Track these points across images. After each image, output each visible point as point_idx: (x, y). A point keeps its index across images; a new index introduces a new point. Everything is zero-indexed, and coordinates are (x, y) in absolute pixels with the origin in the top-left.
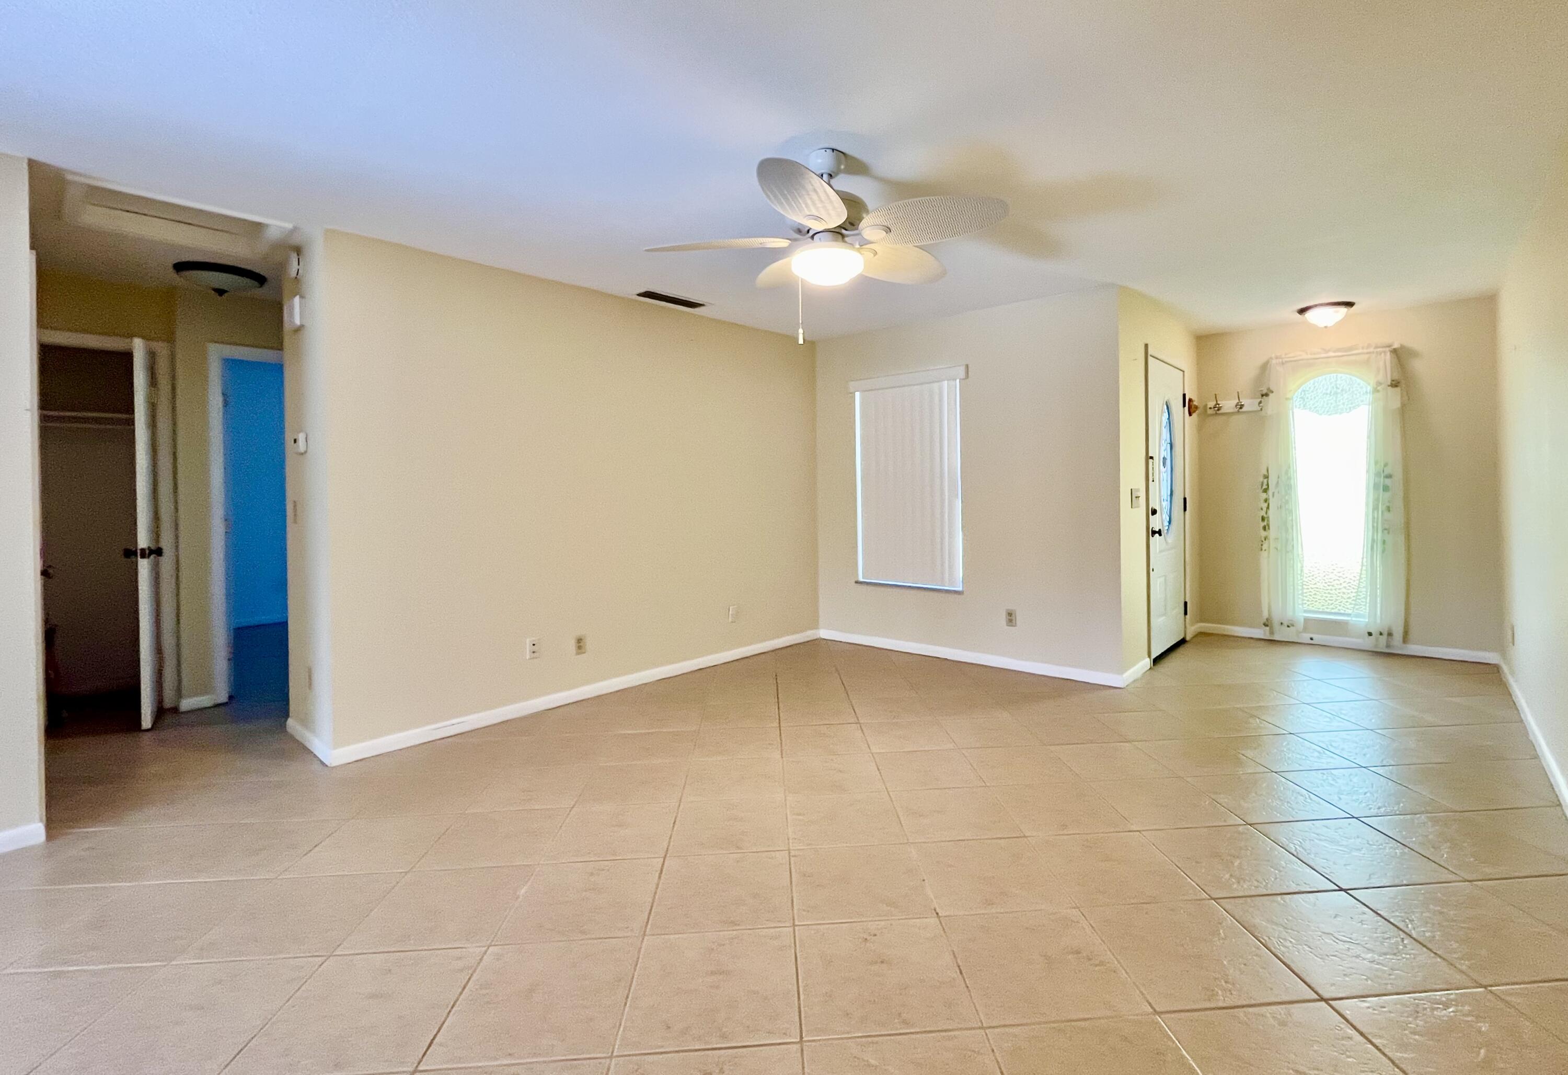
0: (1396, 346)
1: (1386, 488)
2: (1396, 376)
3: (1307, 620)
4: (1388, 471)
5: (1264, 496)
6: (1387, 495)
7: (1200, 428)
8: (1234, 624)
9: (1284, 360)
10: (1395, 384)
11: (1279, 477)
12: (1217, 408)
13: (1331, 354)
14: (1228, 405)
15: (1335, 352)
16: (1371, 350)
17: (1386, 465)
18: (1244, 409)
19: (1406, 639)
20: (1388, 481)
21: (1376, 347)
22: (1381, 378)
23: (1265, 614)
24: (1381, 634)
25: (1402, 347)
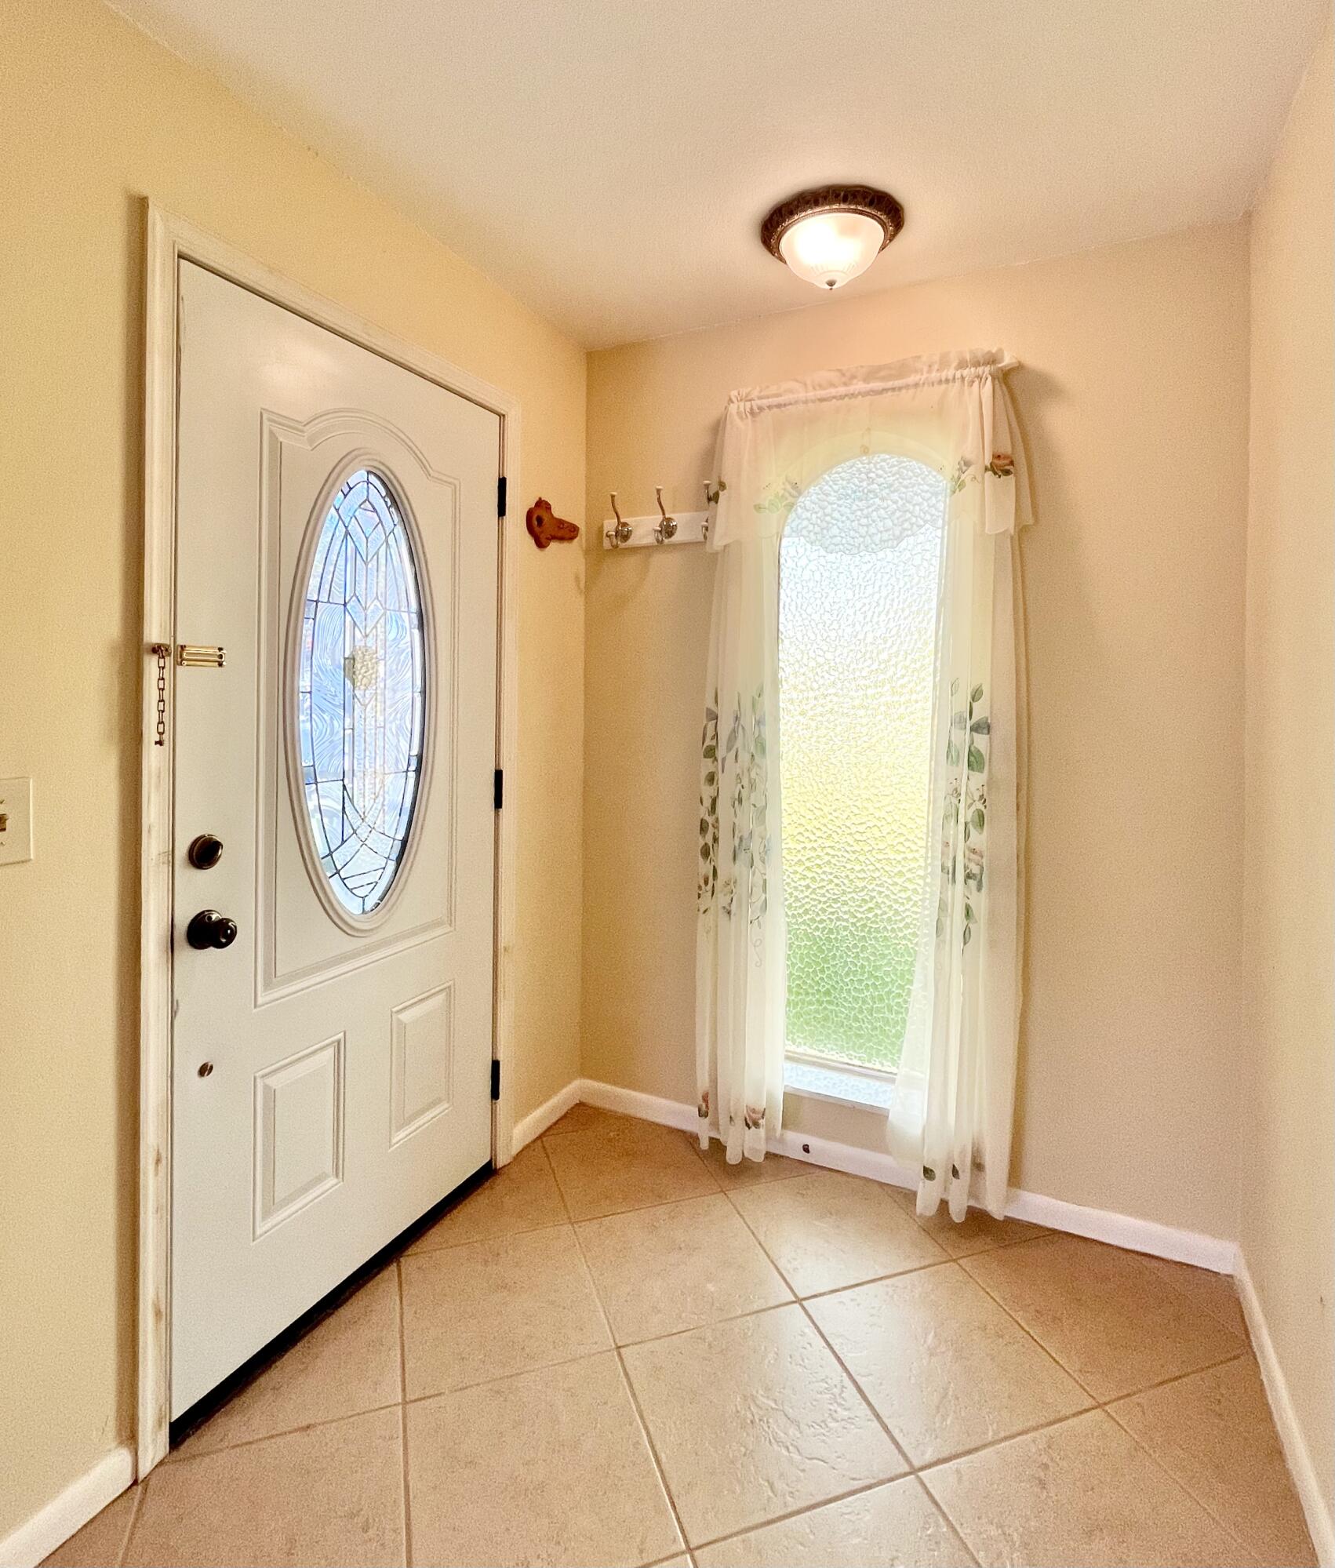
0: (1007, 360)
1: (975, 761)
2: (1006, 448)
3: (793, 1100)
4: (981, 711)
5: (707, 766)
6: (979, 779)
7: (590, 584)
8: (643, 1090)
9: (757, 403)
10: (1001, 466)
11: (737, 718)
12: (623, 533)
13: (859, 386)
14: (644, 527)
15: (866, 380)
16: (949, 373)
17: (976, 695)
18: (677, 538)
19: (1015, 1177)
20: (981, 742)
21: (962, 365)
22: (970, 449)
23: (703, 1083)
24: (955, 1173)
25: (1019, 368)
